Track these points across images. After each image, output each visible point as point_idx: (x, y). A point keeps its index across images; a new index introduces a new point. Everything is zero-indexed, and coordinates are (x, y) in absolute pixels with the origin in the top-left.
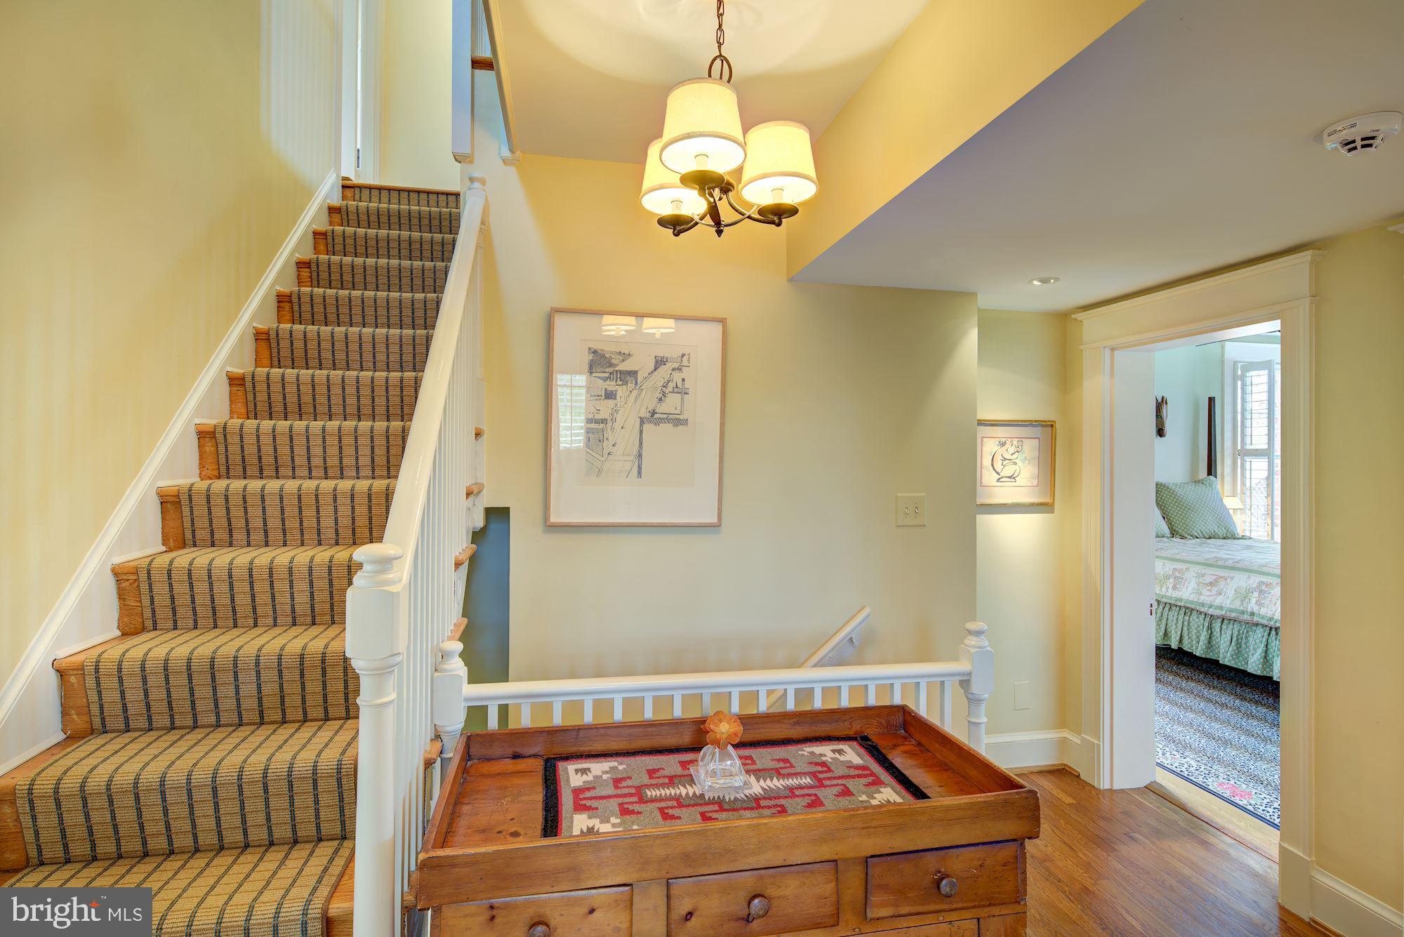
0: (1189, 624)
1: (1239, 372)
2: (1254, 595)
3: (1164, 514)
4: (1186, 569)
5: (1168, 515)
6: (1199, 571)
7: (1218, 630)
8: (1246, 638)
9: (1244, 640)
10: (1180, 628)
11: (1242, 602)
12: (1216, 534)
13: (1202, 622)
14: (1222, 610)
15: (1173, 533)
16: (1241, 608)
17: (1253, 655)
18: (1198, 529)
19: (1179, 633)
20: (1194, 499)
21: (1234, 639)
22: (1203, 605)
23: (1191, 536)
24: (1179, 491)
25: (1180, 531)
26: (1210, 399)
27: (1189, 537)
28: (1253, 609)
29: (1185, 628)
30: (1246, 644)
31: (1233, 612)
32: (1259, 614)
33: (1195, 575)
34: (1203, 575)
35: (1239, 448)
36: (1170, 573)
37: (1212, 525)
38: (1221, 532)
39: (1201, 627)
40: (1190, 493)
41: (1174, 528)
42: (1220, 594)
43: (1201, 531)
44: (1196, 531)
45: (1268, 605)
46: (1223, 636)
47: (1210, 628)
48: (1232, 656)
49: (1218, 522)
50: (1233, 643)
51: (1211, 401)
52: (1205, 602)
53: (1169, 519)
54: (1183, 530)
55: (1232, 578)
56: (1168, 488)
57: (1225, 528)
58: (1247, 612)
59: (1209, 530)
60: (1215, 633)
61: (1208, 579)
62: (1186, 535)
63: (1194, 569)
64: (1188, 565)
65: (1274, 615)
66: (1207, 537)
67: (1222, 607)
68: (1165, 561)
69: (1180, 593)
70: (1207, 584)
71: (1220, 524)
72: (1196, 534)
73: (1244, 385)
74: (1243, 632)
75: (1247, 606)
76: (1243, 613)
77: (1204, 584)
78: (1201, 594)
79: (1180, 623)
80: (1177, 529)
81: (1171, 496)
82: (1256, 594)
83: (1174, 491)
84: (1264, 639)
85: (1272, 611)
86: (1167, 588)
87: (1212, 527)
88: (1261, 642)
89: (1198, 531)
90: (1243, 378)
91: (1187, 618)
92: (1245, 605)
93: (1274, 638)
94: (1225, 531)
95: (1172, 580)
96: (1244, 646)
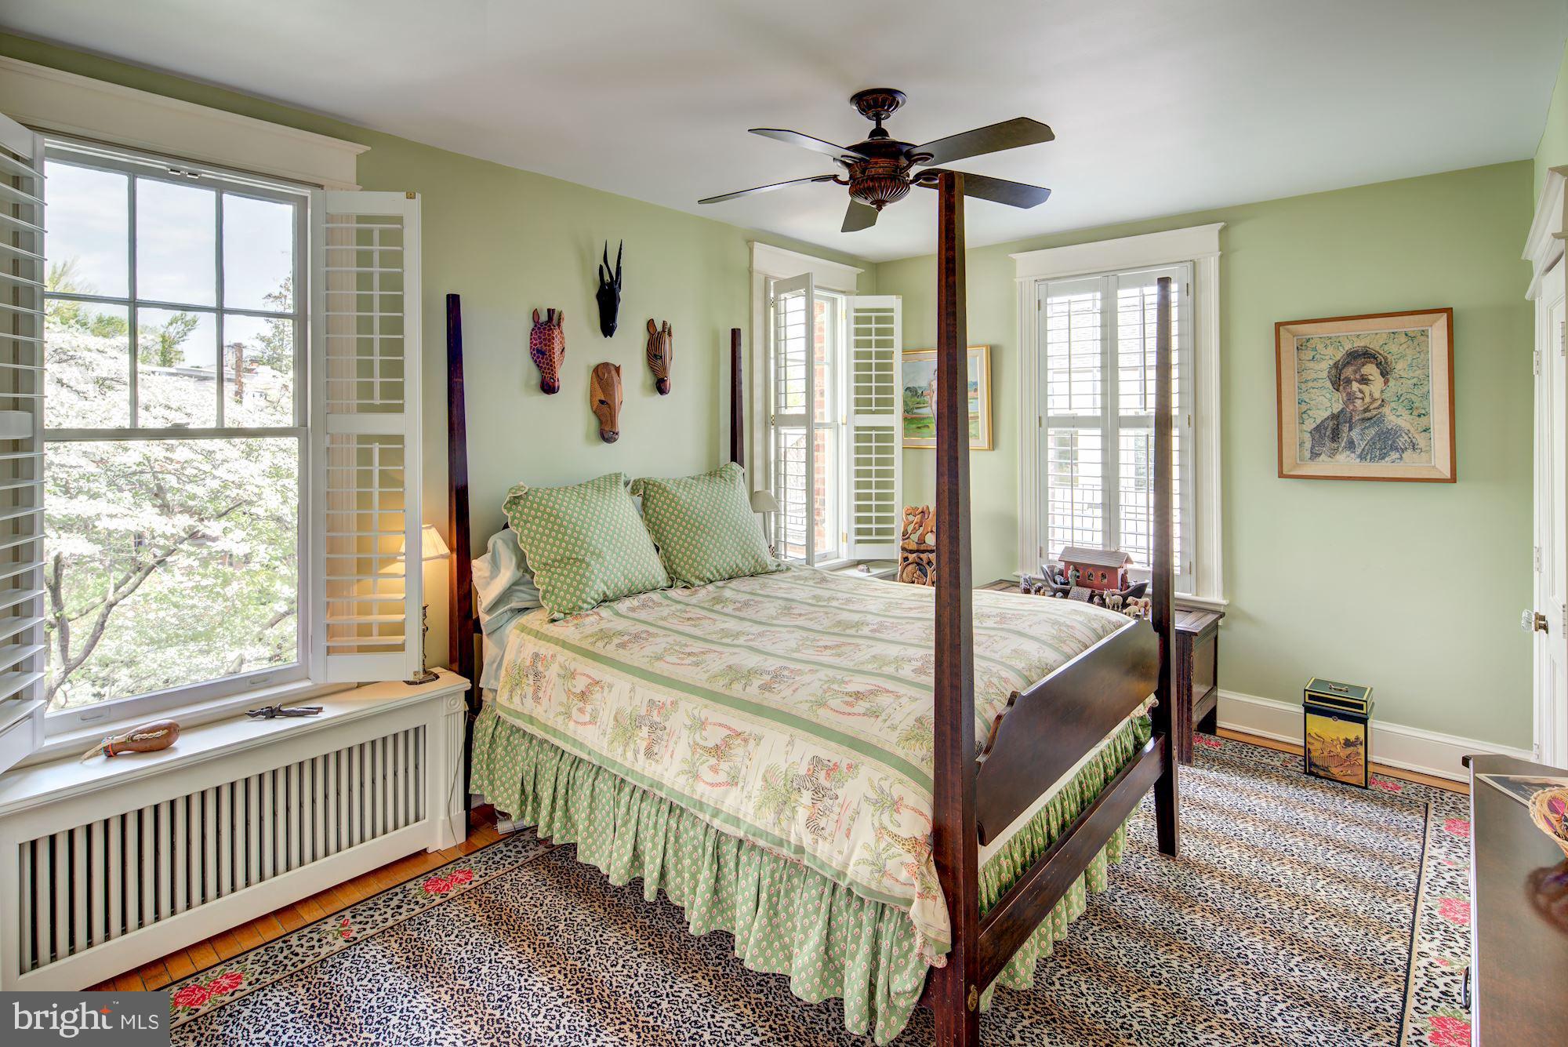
0: (677, 838)
1: (772, 295)
2: (802, 800)
3: (659, 540)
4: (672, 703)
5: (664, 542)
6: (696, 712)
7: (732, 865)
8: (787, 892)
9: (783, 901)
10: (660, 848)
11: (779, 813)
12: (740, 569)
13: (701, 837)
14: (738, 827)
15: (674, 578)
16: (777, 832)
17: (801, 944)
18: (711, 565)
19: (659, 861)
20: (707, 508)
21: (764, 896)
22: (701, 805)
23: (702, 580)
24: (683, 496)
25: (684, 572)
26: (734, 331)
27: (697, 582)
28: (801, 841)
29: (670, 852)
30: (786, 908)
31: (761, 836)
32: (815, 857)
33: (688, 723)
34: (703, 724)
35: (773, 413)
36: (643, 712)
37: (733, 554)
38: (747, 566)
39: (700, 851)
40: (698, 498)
41: (674, 566)
42: (733, 781)
43: (716, 567)
44: (709, 570)
45: (832, 835)
46: (742, 882)
47: (717, 857)
48: (758, 942)
49: (742, 547)
50: (760, 909)
51: (735, 334)
52: (704, 800)
53: (667, 551)
54: (688, 571)
55: (759, 739)
56: (665, 490)
57: (753, 558)
58: (789, 842)
59: (728, 564)
60: (726, 870)
61: (714, 737)
62: (693, 580)
63: (690, 706)
64: (675, 694)
65: (846, 865)
66: (727, 576)
67: (738, 819)
68: (636, 679)
69: (659, 768)
70: (708, 750)
71: (746, 551)
72: (709, 575)
73: (777, 313)
74: (781, 878)
75: (789, 826)
76: (781, 843)
77: (704, 748)
78: (696, 776)
79: (661, 834)
80: (679, 569)
81: (669, 506)
82: (806, 797)
83: (675, 496)
84: (824, 907)
85: (840, 852)
86: (636, 752)
87: (732, 558)
88: (818, 910)
89: (712, 569)
90: (775, 303)
91: (673, 823)
92: (784, 824)
93: (843, 903)
94: (753, 562)
95: (645, 729)
96: (783, 915)
